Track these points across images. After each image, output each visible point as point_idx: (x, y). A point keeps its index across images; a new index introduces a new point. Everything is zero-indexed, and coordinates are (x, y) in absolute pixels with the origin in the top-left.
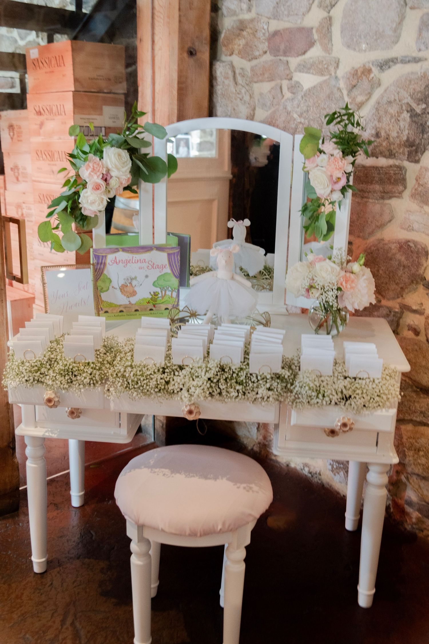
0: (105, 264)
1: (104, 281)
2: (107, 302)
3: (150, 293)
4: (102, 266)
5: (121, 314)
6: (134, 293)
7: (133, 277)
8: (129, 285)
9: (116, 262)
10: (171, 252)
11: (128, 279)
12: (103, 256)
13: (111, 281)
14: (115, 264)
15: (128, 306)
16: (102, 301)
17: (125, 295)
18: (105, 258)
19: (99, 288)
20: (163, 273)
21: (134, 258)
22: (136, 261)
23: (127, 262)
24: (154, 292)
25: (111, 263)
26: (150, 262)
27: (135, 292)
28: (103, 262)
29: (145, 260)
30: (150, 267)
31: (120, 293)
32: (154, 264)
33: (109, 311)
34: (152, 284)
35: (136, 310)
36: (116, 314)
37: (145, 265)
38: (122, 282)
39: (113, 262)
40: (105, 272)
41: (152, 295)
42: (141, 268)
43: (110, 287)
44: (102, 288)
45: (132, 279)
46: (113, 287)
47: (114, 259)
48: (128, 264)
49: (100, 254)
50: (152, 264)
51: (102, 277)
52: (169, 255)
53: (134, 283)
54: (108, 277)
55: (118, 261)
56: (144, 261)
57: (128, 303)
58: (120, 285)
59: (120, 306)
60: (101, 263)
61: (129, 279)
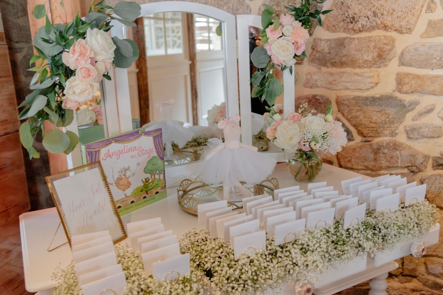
3: (142, 181)
6: (129, 184)
7: (127, 167)
8: (123, 177)
9: (109, 155)
10: (156, 135)
11: (122, 171)
12: (96, 152)
14: (109, 158)
15: (125, 200)
17: (121, 189)
18: (99, 153)
20: (151, 158)
21: (126, 147)
22: (128, 151)
23: (120, 153)
24: (145, 179)
25: (104, 158)
26: (140, 149)
27: (130, 182)
30: (140, 154)
31: (116, 188)
32: (143, 150)
34: (143, 171)
35: (132, 202)
37: (136, 152)
38: (116, 176)
39: (106, 156)
41: (144, 182)
42: (132, 157)
45: (126, 170)
47: (107, 153)
48: (121, 155)
49: (93, 150)
52: (154, 138)
53: (128, 173)
55: (111, 154)
56: (135, 148)
57: (124, 196)
58: (115, 179)
61: (123, 171)
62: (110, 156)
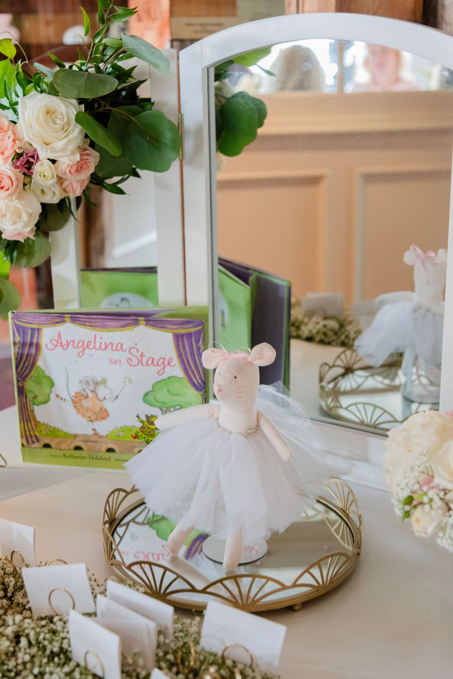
0: (38, 346)
1: (39, 382)
2: (47, 426)
3: (138, 417)
4: (33, 351)
5: (78, 452)
6: (103, 414)
7: (99, 379)
8: (90, 395)
9: (59, 342)
10: (182, 331)
11: (88, 383)
12: (33, 330)
13: (52, 384)
14: (59, 349)
15: (92, 439)
16: (37, 423)
17: (83, 415)
18: (38, 333)
19: (30, 396)
20: (165, 376)
21: (98, 339)
22: (103, 347)
23: (84, 346)
24: (147, 417)
25: (50, 346)
26: (133, 351)
27: (106, 410)
28: (35, 341)
29: (122, 345)
30: (135, 361)
31: (74, 410)
32: (142, 356)
33: (52, 444)
34: (142, 397)
35: (110, 450)
36: (68, 453)
37: (123, 356)
38: (75, 388)
39: (55, 343)
40: (40, 363)
41: (142, 422)
42: (114, 362)
43: (52, 396)
44: (35, 397)
45: (96, 384)
46: (57, 396)
47: (56, 338)
48: (87, 351)
49: (27, 325)
50: (138, 355)
51: (33, 373)
52: (177, 337)
53: (102, 391)
54: (47, 374)
55: (64, 343)
56: (119, 347)
57: (92, 433)
58: (73, 394)
59: (75, 436)
60: (31, 344)
61: (91, 382)
62: (62, 345)
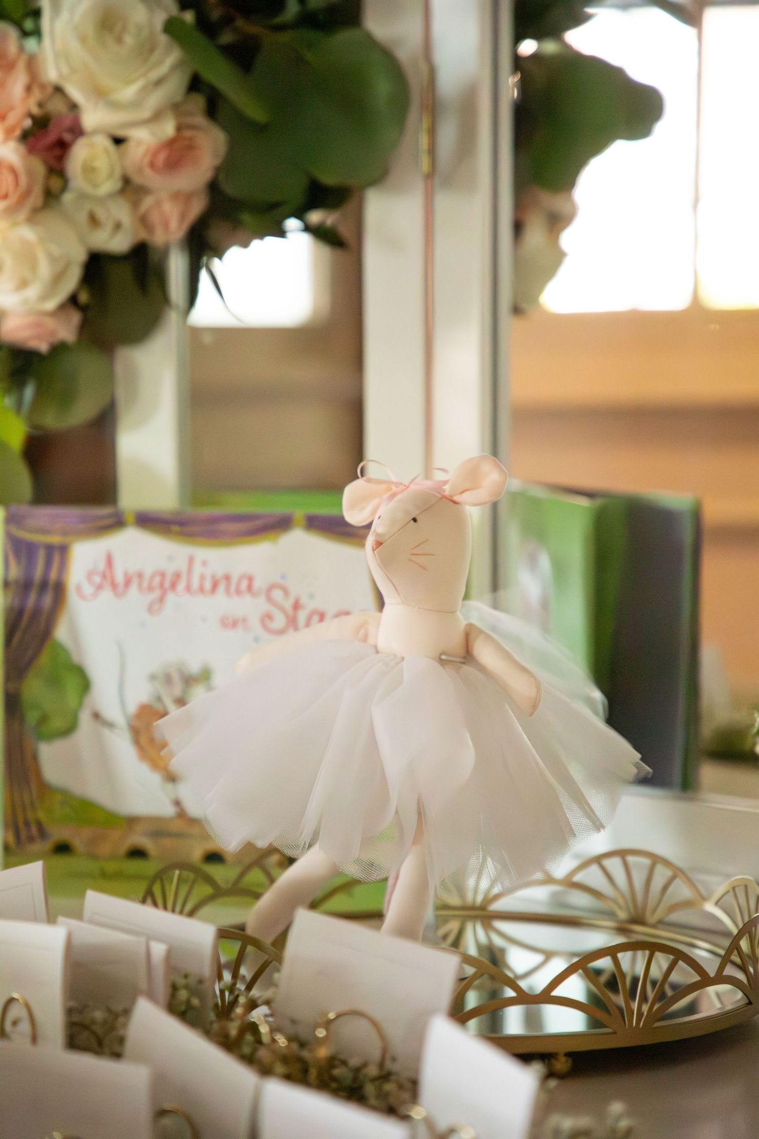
0: (59, 590)
1: (54, 681)
2: (67, 797)
4: (47, 600)
5: (135, 866)
7: (194, 667)
9: (110, 581)
11: (168, 680)
12: (50, 549)
13: (85, 685)
14: (107, 594)
15: (171, 828)
16: (45, 789)
17: (153, 765)
18: (62, 556)
19: (32, 717)
21: (198, 569)
22: (208, 585)
23: (164, 586)
25: (88, 589)
26: (277, 595)
28: (53, 575)
29: (250, 579)
30: (279, 621)
31: (131, 751)
32: (297, 606)
33: (77, 843)
35: (214, 857)
36: (111, 867)
37: (252, 608)
38: (139, 693)
39: (97, 579)
40: (61, 633)
42: (231, 623)
43: (85, 718)
44: (44, 719)
45: (189, 681)
46: (96, 716)
47: (102, 566)
48: (171, 597)
49: (37, 538)
50: (288, 604)
51: (44, 659)
54: (75, 659)
55: (120, 578)
56: (244, 584)
58: (132, 708)
59: (132, 821)
60: (44, 585)
61: (176, 677)
62: (114, 585)
